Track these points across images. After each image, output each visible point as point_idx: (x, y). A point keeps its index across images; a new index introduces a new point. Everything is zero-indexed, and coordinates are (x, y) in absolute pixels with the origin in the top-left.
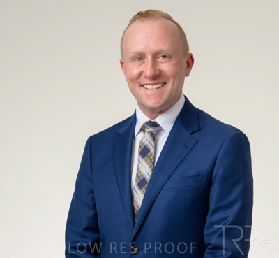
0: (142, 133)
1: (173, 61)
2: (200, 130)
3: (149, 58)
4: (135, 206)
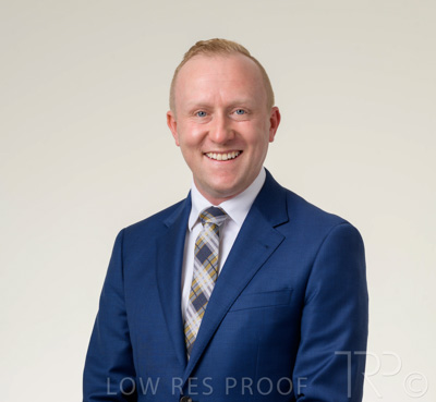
1: (254, 119)
2: (288, 221)
3: (219, 113)
4: (188, 336)
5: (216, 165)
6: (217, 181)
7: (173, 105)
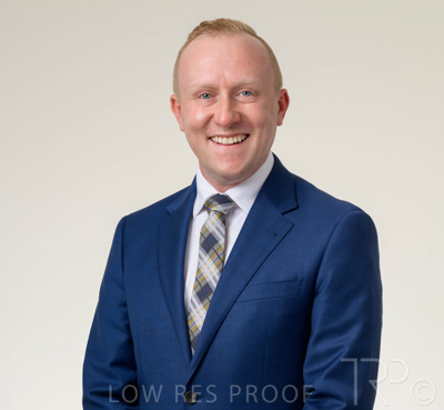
2: (297, 208)
3: (224, 95)
5: (222, 149)
6: (223, 166)
7: (176, 88)
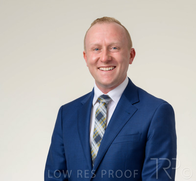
0: (98, 103)
1: (121, 51)
2: (139, 102)
4: (93, 155)
